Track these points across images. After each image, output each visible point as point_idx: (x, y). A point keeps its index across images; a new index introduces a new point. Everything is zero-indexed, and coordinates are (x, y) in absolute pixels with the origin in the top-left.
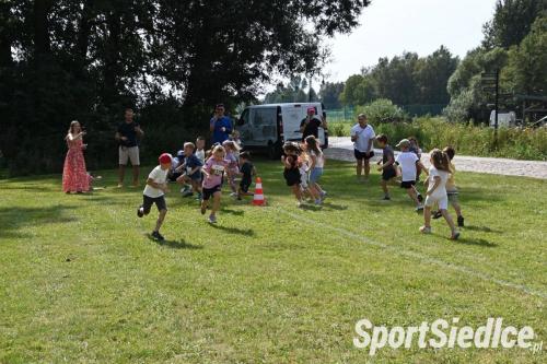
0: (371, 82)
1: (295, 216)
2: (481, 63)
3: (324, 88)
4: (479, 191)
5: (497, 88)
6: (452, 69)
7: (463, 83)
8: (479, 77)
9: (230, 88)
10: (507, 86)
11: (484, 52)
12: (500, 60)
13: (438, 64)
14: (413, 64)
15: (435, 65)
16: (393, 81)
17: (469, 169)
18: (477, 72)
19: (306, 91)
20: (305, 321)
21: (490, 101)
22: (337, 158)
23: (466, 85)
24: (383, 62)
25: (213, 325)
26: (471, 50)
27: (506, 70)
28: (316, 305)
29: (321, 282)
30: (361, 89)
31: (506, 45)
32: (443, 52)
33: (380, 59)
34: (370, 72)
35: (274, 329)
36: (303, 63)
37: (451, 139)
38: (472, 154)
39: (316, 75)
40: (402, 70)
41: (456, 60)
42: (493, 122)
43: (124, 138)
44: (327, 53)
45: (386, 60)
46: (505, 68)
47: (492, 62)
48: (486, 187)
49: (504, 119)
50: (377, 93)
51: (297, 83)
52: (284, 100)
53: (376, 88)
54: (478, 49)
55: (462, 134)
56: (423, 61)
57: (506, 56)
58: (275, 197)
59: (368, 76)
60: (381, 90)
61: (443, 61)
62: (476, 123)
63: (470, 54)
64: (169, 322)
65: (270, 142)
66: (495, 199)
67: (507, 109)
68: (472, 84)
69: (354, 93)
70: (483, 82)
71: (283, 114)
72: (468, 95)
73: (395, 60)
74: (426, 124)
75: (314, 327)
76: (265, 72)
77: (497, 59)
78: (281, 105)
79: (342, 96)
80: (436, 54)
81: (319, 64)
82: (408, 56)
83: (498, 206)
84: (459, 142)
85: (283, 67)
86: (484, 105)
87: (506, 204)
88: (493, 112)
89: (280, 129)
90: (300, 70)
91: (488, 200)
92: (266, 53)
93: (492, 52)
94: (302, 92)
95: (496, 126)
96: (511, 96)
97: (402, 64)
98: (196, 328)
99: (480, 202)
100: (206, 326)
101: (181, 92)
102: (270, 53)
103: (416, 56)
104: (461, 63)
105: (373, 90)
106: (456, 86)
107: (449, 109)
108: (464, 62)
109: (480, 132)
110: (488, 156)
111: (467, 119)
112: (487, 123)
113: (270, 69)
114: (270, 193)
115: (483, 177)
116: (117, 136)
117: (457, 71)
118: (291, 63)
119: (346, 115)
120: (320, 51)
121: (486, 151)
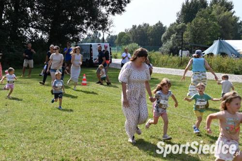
0: (129, 35)
1: (100, 90)
2: (176, 29)
3: (109, 37)
4: (174, 82)
5: (182, 40)
6: (164, 32)
7: (168, 37)
8: (174, 35)
9: (68, 36)
10: (186, 40)
11: (177, 25)
12: (183, 29)
13: (158, 29)
14: (147, 28)
15: (156, 29)
16: (138, 35)
17: (171, 74)
18: (174, 33)
19: (101, 38)
20: (108, 128)
21: (179, 45)
22: (115, 67)
23: (170, 39)
24: (134, 27)
25: (72, 129)
26: (172, 23)
27: (186, 33)
28: (112, 123)
29: (113, 115)
30: (125, 38)
31: (186, 22)
32: (160, 24)
33: (133, 26)
34: (129, 31)
35: (97, 130)
36: (101, 26)
37: (163, 61)
38: (172, 67)
39: (106, 32)
40: (142, 31)
41: (165, 28)
42: (180, 55)
43: (27, 56)
44: (111, 22)
45: (136, 26)
46: (186, 32)
47: (180, 29)
48: (177, 81)
49: (185, 53)
50: (131, 40)
51: (97, 35)
52: (93, 41)
53: (131, 38)
54: (175, 23)
55: (168, 59)
56: (151, 27)
57: (186, 27)
58: (91, 83)
59: (128, 33)
60: (133, 39)
61: (160, 28)
62: (173, 55)
63: (172, 25)
64: (55, 127)
65: (87, 60)
66: (181, 85)
67: (186, 49)
68: (172, 38)
69: (122, 40)
70: (177, 38)
71: (93, 48)
72: (170, 43)
73: (140, 26)
74: (153, 54)
75: (112, 129)
76: (85, 30)
77: (182, 28)
78: (92, 44)
79: (116, 41)
80: (157, 25)
81: (108, 27)
82: (145, 25)
83: (182, 88)
84: (166, 62)
85: (92, 28)
86: (177, 47)
87: (185, 87)
88: (180, 51)
89: (91, 54)
90: (99, 29)
91: (178, 86)
92: (85, 21)
93: (180, 25)
94: (99, 39)
95: (182, 56)
96: (188, 44)
97: (142, 28)
98: (66, 130)
99: (175, 86)
100: (70, 129)
101: (46, 36)
102: (87, 21)
103: (148, 25)
104: (167, 29)
105: (130, 39)
106: (165, 39)
107: (162, 48)
108: (169, 28)
109: (175, 58)
110: (178, 69)
111: (169, 53)
112: (178, 55)
113: (87, 28)
114: (89, 81)
115: (176, 77)
116: (24, 54)
117: (166, 32)
118: (96, 26)
119: (118, 49)
120: (109, 21)
121: (177, 66)
